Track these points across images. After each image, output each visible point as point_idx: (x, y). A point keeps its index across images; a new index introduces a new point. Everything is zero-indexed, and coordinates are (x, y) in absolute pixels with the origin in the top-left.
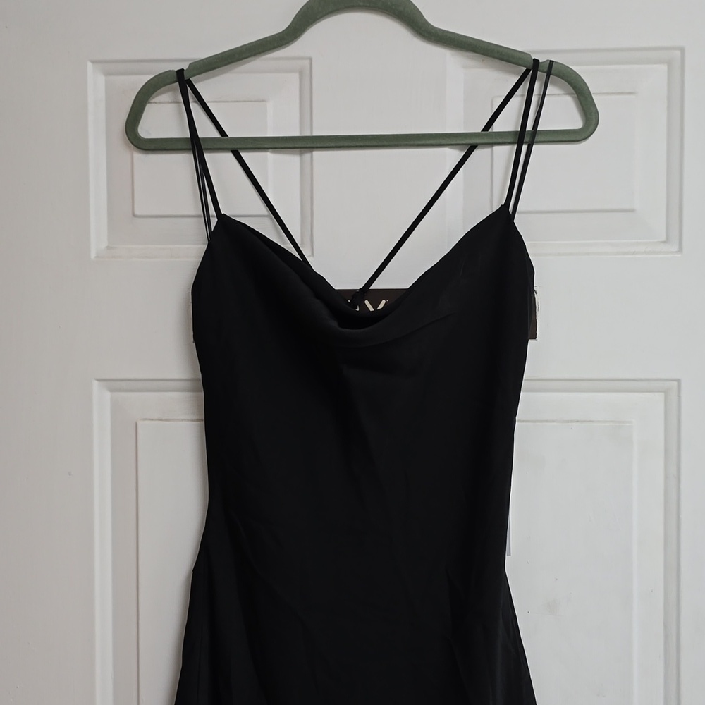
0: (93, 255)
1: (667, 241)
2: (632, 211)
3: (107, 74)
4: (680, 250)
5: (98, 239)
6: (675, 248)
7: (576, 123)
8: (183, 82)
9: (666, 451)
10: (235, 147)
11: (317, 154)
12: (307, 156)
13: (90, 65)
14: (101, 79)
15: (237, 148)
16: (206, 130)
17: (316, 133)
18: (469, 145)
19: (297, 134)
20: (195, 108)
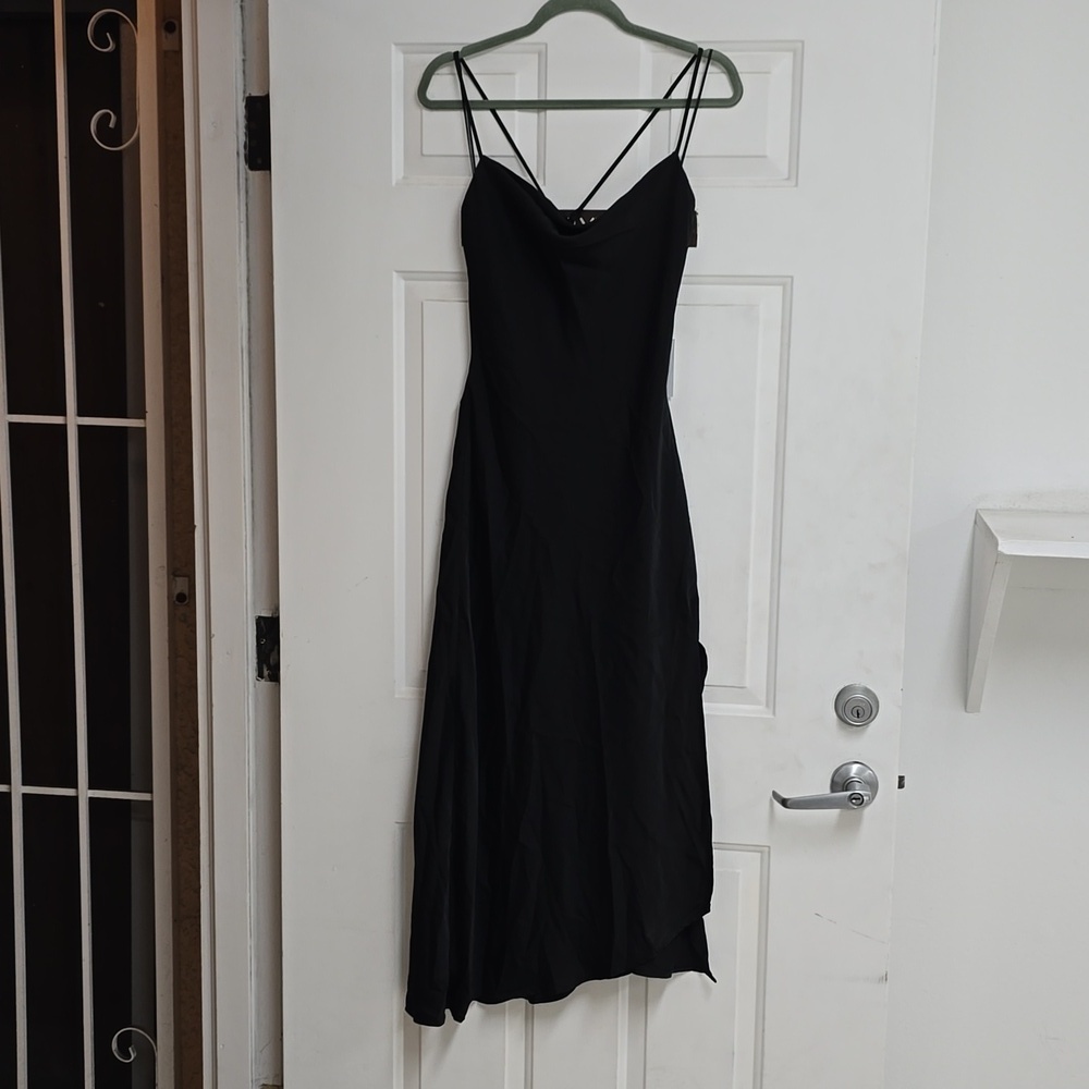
0: (394, 183)
1: (788, 179)
2: (765, 157)
3: (405, 53)
4: (797, 185)
5: (397, 170)
6: (794, 183)
7: (728, 93)
8: (458, 60)
9: (782, 327)
10: (493, 107)
11: (550, 113)
12: (542, 114)
13: (393, 47)
14: (401, 56)
15: (494, 107)
16: (473, 95)
17: (548, 98)
18: (654, 107)
19: (536, 98)
20: (466, 78)
